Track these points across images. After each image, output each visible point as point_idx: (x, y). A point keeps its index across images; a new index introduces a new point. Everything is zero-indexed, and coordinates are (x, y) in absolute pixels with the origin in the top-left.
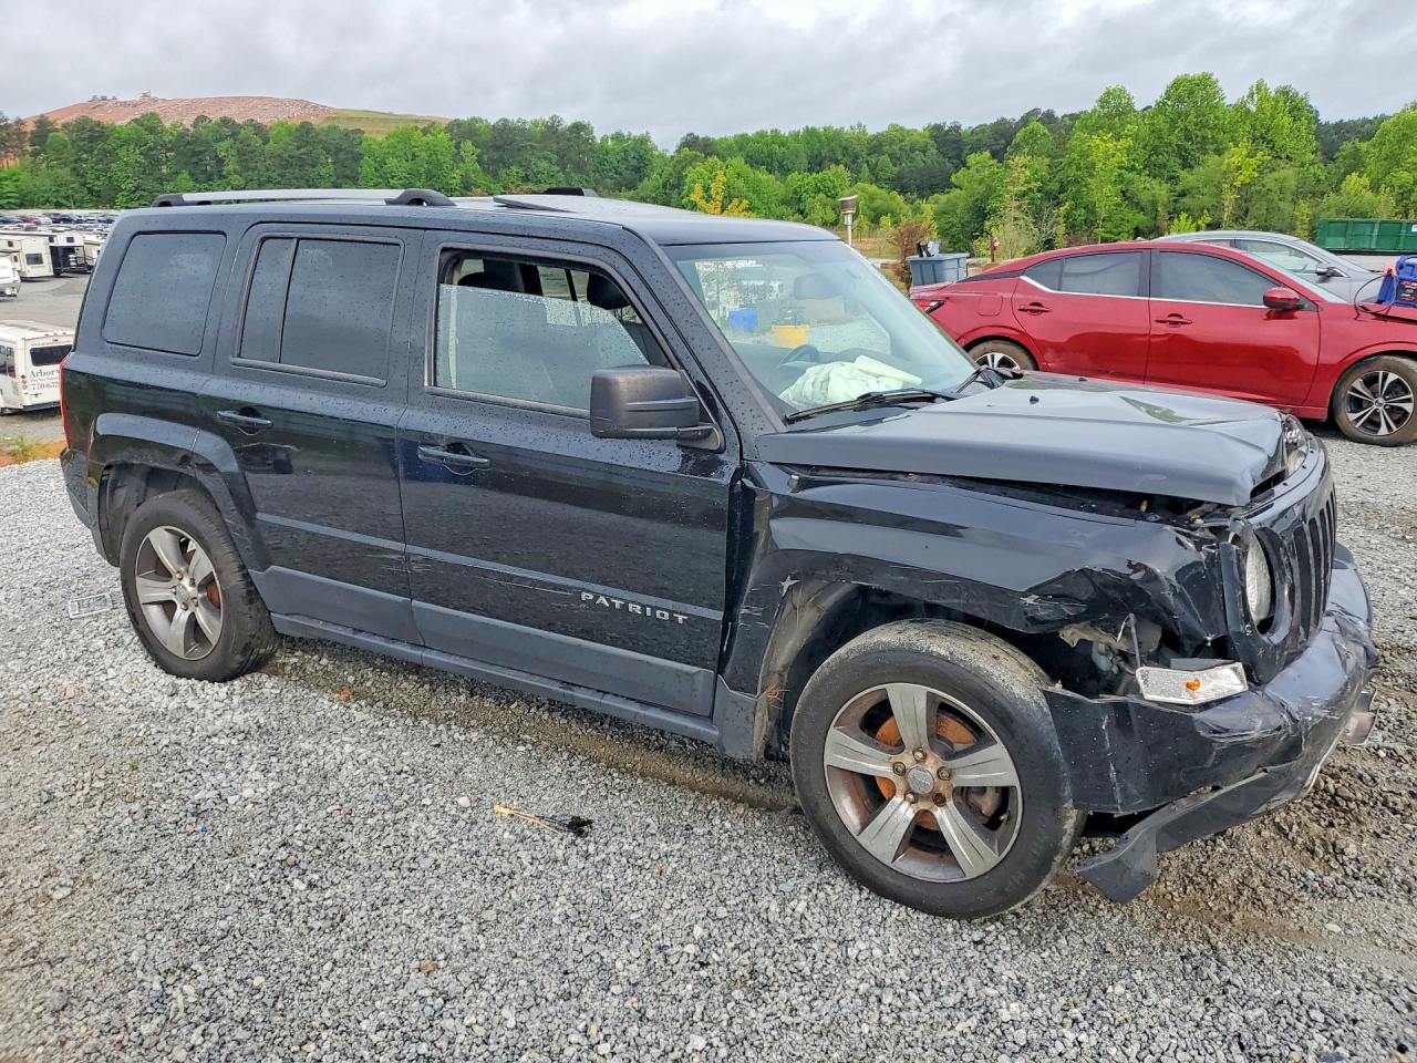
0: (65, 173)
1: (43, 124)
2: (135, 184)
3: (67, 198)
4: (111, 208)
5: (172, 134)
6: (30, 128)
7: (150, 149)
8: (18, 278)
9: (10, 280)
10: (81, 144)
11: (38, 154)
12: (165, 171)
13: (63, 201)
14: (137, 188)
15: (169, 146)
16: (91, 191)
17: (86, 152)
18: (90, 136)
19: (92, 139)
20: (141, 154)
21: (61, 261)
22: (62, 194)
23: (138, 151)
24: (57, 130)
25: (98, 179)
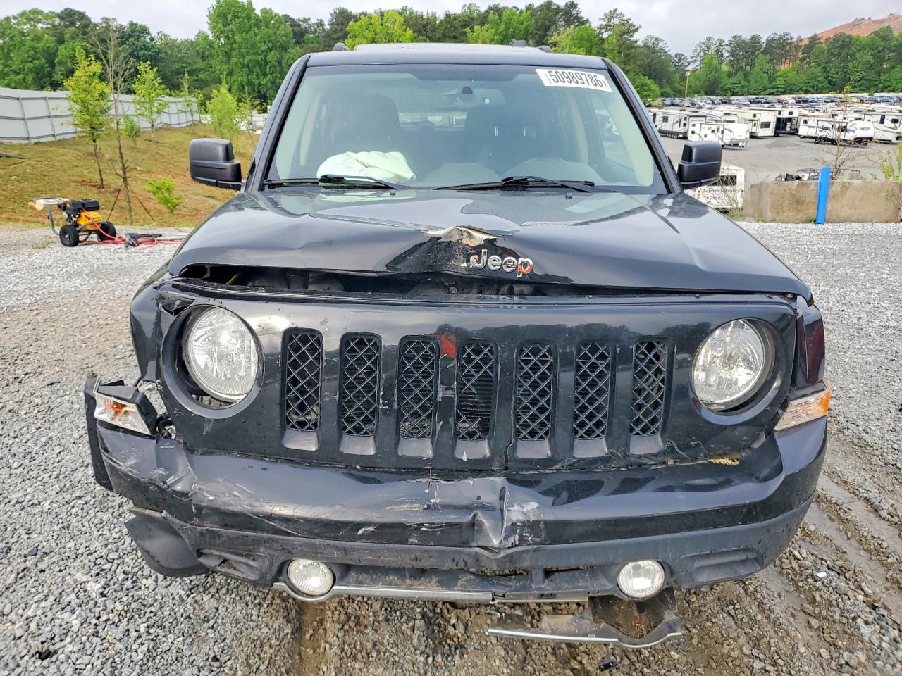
0: (817, 71)
1: (814, 40)
2: (861, 76)
3: (813, 87)
4: (840, 92)
5: (897, 40)
6: (806, 42)
7: (879, 51)
8: (748, 136)
9: (743, 138)
10: (833, 51)
11: (805, 59)
12: (885, 66)
13: (810, 89)
14: (861, 79)
15: (893, 48)
16: (830, 82)
17: (835, 56)
18: (841, 45)
19: (842, 47)
20: (872, 55)
21: (781, 126)
22: (811, 84)
23: (869, 53)
24: (821, 43)
25: (837, 73)
